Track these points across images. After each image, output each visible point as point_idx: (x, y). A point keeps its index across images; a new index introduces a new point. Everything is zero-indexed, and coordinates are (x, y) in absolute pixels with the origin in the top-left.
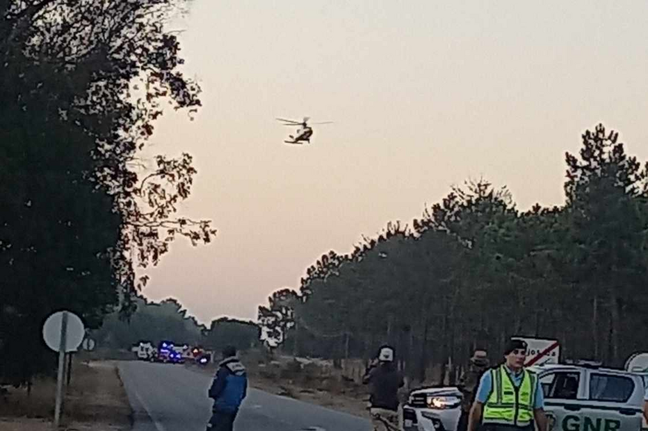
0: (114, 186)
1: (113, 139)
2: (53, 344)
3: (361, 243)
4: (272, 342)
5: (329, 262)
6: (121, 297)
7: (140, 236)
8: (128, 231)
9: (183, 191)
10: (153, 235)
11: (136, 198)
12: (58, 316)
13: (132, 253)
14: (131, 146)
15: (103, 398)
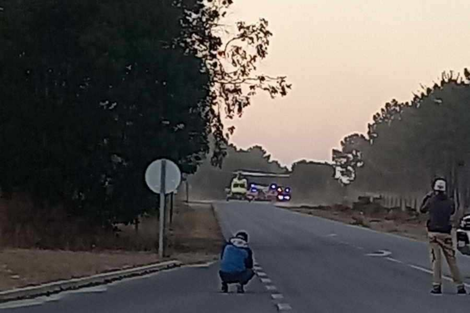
0: (202, 50)
1: (199, 8)
2: (155, 188)
3: (420, 91)
4: (345, 180)
5: (392, 108)
6: (212, 145)
7: (225, 92)
8: (215, 88)
9: (262, 52)
10: (237, 91)
11: (221, 60)
12: (158, 163)
13: (220, 107)
14: (215, 14)
15: (200, 232)
